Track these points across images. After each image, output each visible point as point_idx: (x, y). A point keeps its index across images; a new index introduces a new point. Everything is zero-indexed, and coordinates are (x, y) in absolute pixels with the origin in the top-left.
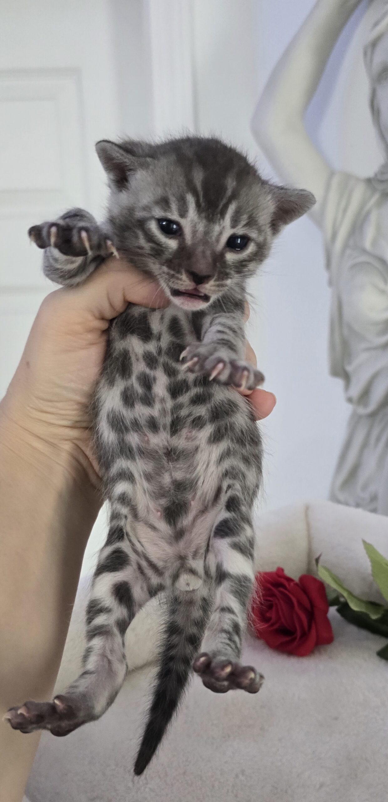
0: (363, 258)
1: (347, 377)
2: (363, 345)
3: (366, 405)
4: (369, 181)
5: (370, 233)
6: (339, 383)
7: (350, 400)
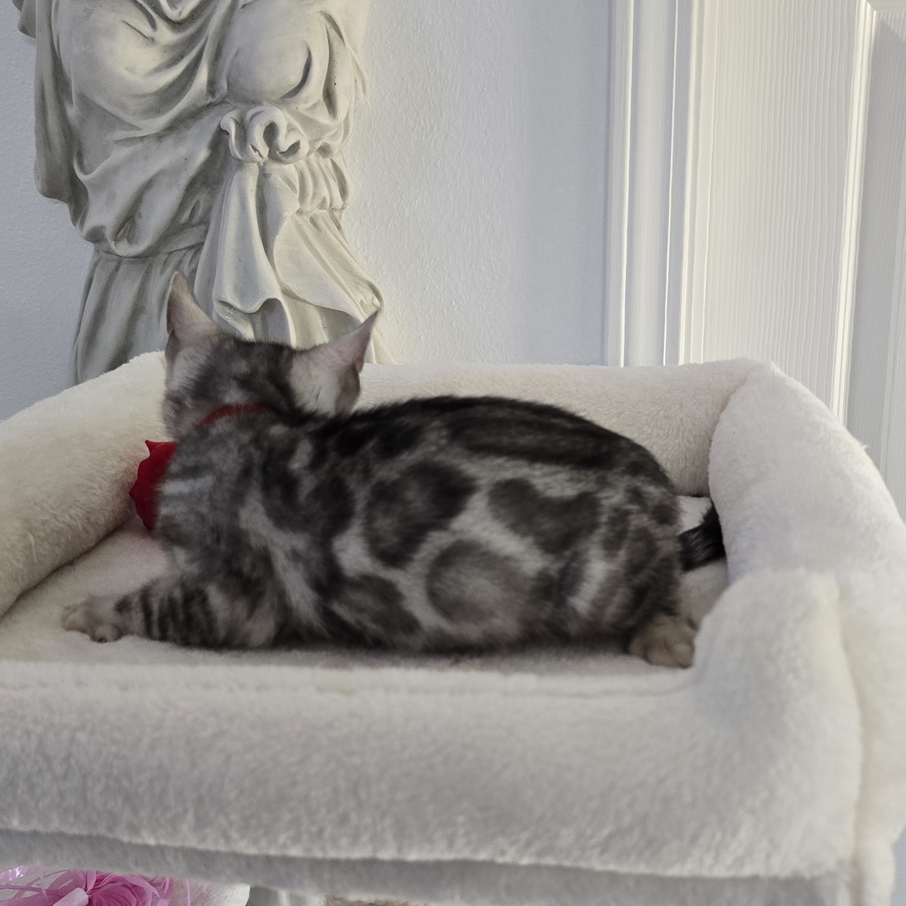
2: (120, 134)
3: (131, 240)
6: (63, 209)
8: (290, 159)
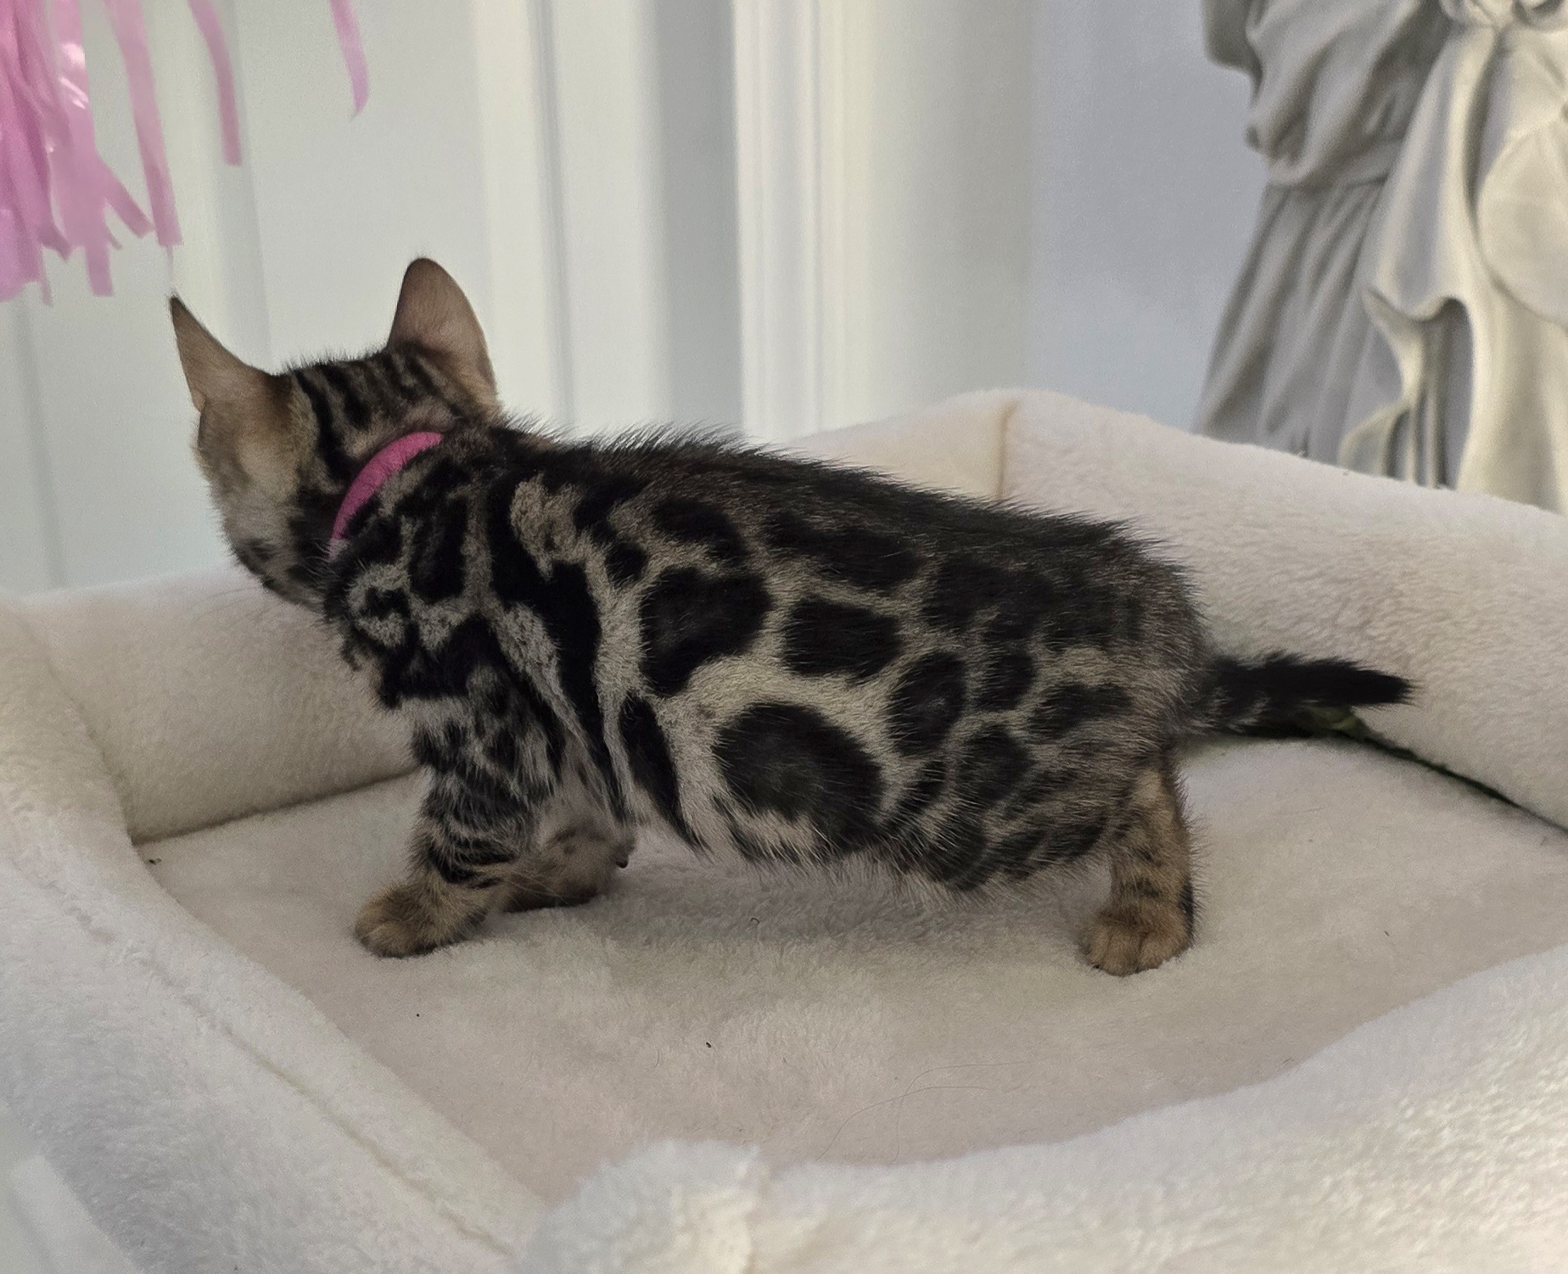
1: (1257, 70)
3: (1294, 155)
7: (1253, 138)
8: (1547, 21)
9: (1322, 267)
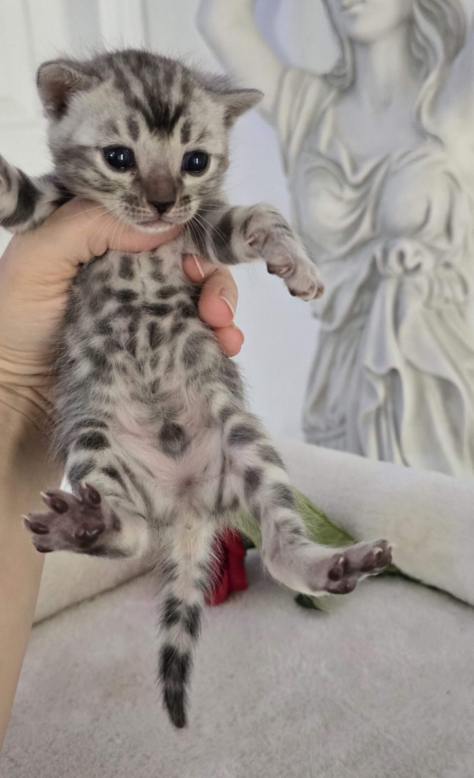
0: (318, 162)
3: (331, 321)
4: (326, 78)
5: (325, 133)
8: (417, 274)
9: (344, 357)
